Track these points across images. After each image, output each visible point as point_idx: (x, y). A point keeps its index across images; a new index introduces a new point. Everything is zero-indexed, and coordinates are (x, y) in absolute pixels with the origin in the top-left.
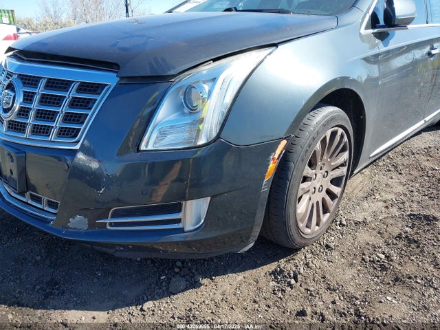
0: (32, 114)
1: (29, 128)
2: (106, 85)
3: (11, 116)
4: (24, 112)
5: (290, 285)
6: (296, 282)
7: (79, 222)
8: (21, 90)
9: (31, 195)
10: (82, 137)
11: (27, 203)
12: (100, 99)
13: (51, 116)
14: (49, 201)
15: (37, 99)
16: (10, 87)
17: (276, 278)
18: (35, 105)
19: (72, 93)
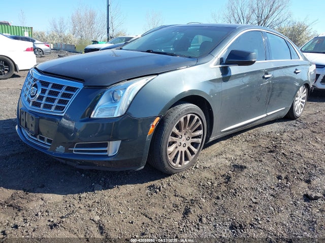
0: (44, 99)
1: (42, 106)
2: (78, 88)
3: (35, 99)
4: (41, 98)
5: (156, 192)
6: (160, 191)
7: (60, 149)
8: (40, 87)
9: (40, 136)
10: (65, 110)
11: (37, 141)
12: (75, 94)
13: (53, 100)
14: (48, 139)
15: (47, 92)
16: (35, 86)
17: (150, 189)
18: (46, 95)
19: (63, 91)
